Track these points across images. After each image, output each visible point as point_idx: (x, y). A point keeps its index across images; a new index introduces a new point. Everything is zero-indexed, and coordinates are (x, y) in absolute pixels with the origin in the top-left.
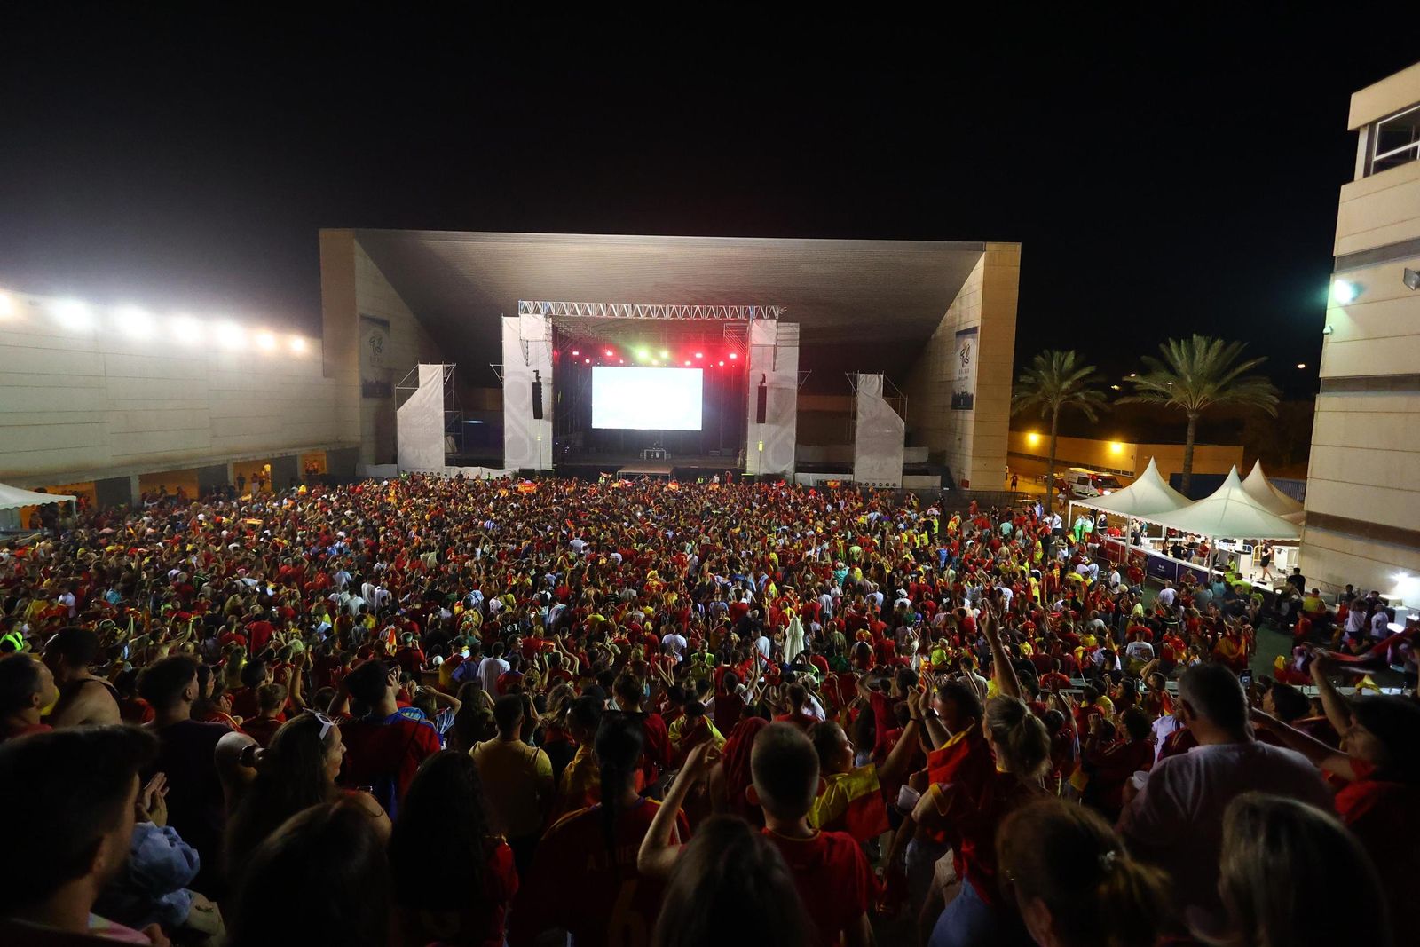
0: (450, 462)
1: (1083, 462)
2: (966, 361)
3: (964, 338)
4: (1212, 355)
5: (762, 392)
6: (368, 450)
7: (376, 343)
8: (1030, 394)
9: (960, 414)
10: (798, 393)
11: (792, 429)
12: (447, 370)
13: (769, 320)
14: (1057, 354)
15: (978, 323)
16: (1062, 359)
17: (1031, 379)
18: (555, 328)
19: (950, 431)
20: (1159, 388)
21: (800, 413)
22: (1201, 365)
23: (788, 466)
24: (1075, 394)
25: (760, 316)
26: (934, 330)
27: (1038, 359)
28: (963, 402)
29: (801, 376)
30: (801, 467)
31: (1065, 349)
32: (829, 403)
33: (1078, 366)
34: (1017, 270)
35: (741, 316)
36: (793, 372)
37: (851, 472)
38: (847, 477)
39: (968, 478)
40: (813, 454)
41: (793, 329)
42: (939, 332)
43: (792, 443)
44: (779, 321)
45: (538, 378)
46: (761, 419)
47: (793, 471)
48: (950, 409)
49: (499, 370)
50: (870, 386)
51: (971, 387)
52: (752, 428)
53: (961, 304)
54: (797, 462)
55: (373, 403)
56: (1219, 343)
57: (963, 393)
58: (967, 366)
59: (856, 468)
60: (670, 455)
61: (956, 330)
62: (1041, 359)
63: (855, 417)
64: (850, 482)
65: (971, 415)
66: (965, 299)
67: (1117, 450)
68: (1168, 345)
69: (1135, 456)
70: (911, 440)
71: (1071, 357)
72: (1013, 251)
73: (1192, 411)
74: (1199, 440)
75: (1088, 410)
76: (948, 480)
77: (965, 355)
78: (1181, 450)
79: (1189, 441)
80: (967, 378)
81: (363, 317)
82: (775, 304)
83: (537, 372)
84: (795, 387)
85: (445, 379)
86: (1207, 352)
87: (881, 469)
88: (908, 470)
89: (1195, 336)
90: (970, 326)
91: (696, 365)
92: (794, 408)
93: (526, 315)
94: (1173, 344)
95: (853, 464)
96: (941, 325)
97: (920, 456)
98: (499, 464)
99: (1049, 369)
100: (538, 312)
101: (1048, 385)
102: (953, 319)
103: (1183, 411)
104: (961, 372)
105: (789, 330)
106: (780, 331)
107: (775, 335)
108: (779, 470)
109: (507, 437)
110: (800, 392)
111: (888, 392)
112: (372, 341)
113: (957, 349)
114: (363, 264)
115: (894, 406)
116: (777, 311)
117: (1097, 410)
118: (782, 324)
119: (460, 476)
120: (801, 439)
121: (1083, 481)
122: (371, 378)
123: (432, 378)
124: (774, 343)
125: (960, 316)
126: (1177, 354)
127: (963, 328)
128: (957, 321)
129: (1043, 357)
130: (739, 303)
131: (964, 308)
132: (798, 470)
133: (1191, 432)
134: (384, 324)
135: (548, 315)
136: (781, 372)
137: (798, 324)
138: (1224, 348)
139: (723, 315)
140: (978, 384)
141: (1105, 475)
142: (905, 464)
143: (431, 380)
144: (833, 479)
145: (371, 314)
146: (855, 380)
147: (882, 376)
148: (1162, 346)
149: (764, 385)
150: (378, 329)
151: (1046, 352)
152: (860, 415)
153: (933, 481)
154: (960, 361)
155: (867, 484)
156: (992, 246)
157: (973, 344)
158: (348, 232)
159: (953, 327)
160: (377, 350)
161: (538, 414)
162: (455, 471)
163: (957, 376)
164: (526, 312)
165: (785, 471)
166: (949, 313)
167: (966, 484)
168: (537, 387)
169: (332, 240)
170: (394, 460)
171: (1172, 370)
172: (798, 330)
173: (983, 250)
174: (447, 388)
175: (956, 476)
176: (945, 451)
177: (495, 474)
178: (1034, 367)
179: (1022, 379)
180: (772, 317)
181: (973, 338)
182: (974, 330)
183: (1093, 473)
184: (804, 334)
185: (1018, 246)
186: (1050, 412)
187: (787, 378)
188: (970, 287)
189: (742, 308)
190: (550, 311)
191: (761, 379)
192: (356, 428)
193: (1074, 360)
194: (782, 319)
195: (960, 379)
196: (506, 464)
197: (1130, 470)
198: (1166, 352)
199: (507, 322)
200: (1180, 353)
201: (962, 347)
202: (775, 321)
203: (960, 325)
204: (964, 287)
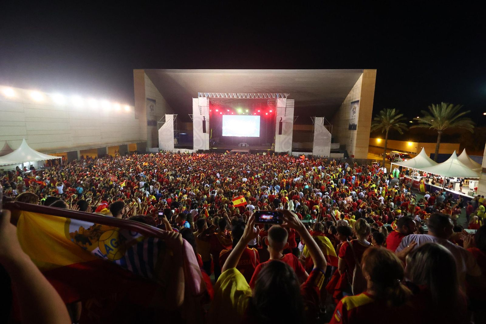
0: (176, 147)
1: (397, 149)
2: (354, 112)
3: (354, 104)
4: (449, 109)
5: (281, 124)
6: (149, 143)
7: (152, 107)
8: (378, 124)
9: (352, 131)
10: (294, 124)
11: (291, 137)
12: (175, 116)
13: (284, 99)
14: (388, 110)
15: (359, 99)
16: (390, 112)
17: (378, 119)
18: (210, 102)
19: (348, 137)
20: (427, 122)
21: (294, 131)
22: (444, 114)
23: (290, 150)
24: (395, 124)
25: (281, 97)
26: (343, 101)
27: (382, 112)
28: (353, 127)
29: (295, 118)
31: (392, 108)
32: (304, 127)
33: (396, 114)
34: (375, 79)
35: (274, 97)
36: (292, 116)
37: (312, 152)
38: (310, 154)
39: (354, 154)
40: (298, 145)
41: (292, 102)
42: (345, 102)
43: (291, 141)
44: (287, 99)
45: (204, 119)
46: (280, 133)
48: (348, 130)
49: (192, 116)
50: (319, 122)
51: (356, 122)
52: (277, 136)
53: (353, 92)
54: (293, 148)
55: (151, 127)
56: (451, 105)
57: (353, 124)
58: (355, 114)
59: (314, 150)
60: (248, 145)
61: (351, 102)
63: (313, 132)
64: (311, 155)
65: (355, 132)
66: (355, 90)
67: (410, 145)
68: (432, 106)
69: (417, 147)
70: (333, 141)
71: (394, 110)
72: (374, 72)
73: (440, 131)
74: (442, 141)
75: (400, 130)
76: (346, 155)
77: (354, 110)
78: (435, 145)
79: (438, 142)
80: (355, 119)
81: (148, 99)
82: (286, 93)
83: (204, 117)
84: (292, 122)
85: (174, 119)
86: (447, 109)
87: (322, 151)
88: (332, 151)
89: (442, 103)
90: (356, 100)
91: (258, 114)
92: (292, 129)
93: (201, 97)
94: (433, 106)
95: (312, 149)
96: (346, 99)
97: (337, 146)
98: (191, 148)
99: (386, 115)
100: (204, 96)
101: (385, 121)
102: (350, 97)
103: (436, 131)
104: (352, 116)
106: (287, 102)
107: (285, 105)
108: (286, 151)
109: (194, 139)
111: (325, 124)
112: (150, 107)
113: (351, 108)
114: (147, 81)
115: (328, 129)
116: (287, 95)
117: (403, 130)
119: (179, 152)
120: (294, 140)
121: (397, 156)
122: (150, 119)
123: (170, 119)
124: (285, 107)
125: (353, 96)
126: (435, 110)
127: (354, 101)
128: (352, 98)
129: (383, 111)
130: (273, 93)
131: (354, 93)
132: (293, 151)
133: (439, 138)
134: (154, 101)
135: (208, 97)
136: (288, 117)
137: (294, 100)
138: (453, 107)
139: (268, 97)
140: (359, 121)
141: (406, 154)
142: (331, 149)
143: (169, 120)
145: (150, 98)
146: (314, 120)
147: (323, 118)
148: (429, 107)
149: (281, 121)
150: (152, 103)
151: (385, 109)
152: (315, 131)
153: (342, 155)
154: (352, 113)
155: (317, 156)
156: (365, 71)
157: (357, 107)
158: (142, 70)
159: (350, 100)
160: (152, 110)
161: (204, 131)
162: (177, 150)
163: (351, 118)
164: (201, 96)
165: (288, 151)
166: (349, 95)
167: (353, 156)
168: (204, 122)
169: (138, 73)
170: (158, 146)
171: (433, 116)
172: (294, 102)
173: (362, 72)
174: (175, 122)
175: (350, 154)
176: (346, 145)
177: (190, 151)
178: (380, 115)
179: (375, 119)
180: (285, 97)
181: (357, 104)
182: (358, 101)
183: (401, 153)
184: (296, 103)
185: (375, 71)
186: (385, 131)
187: (289, 119)
188: (357, 86)
189: (274, 94)
190: (208, 96)
191: (280, 119)
192: (146, 136)
193: (395, 112)
194: (288, 98)
195: (352, 119)
196: (194, 148)
197: (415, 152)
198: (431, 109)
199: (194, 100)
200: (436, 109)
201: (353, 107)
202: (286, 99)
203: (352, 99)
204: (355, 86)
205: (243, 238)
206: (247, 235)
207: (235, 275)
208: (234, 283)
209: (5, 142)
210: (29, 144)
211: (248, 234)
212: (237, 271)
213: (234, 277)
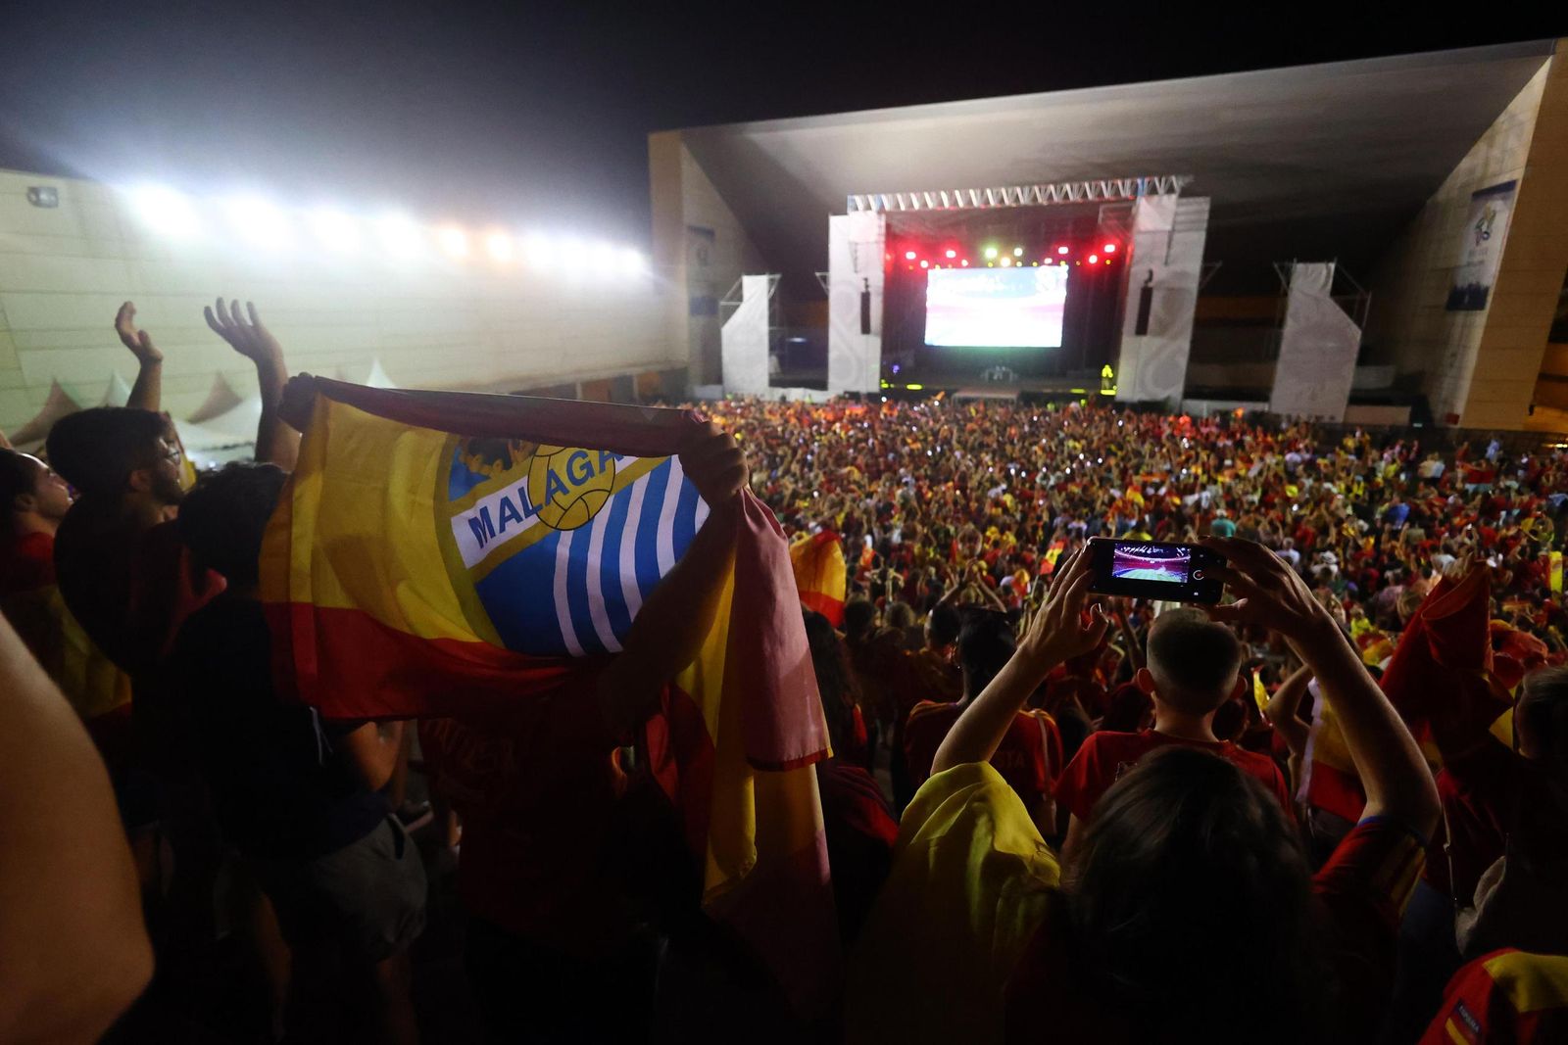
0: (775, 382)
2: (1485, 235)
3: (1487, 200)
5: (1146, 294)
6: (695, 371)
7: (702, 254)
9: (1460, 317)
10: (1199, 294)
11: (1184, 344)
12: (771, 282)
13: (1166, 197)
15: (1518, 174)
18: (888, 226)
19: (1439, 345)
21: (1198, 322)
23: (1175, 391)
25: (1153, 191)
26: (1433, 190)
28: (1468, 299)
29: (1205, 270)
30: (1192, 392)
35: (1126, 193)
36: (1193, 265)
37: (1267, 399)
38: (1260, 407)
39: (1460, 409)
40: (1215, 376)
41: (1201, 206)
42: (1441, 195)
43: (1183, 362)
44: (1181, 196)
45: (867, 286)
46: (1142, 329)
47: (1180, 397)
48: (1442, 310)
49: (825, 279)
50: (1311, 280)
51: (1489, 274)
52: (1129, 341)
53: (1491, 145)
54: (1187, 386)
55: (701, 320)
57: (1471, 285)
58: (1484, 244)
59: (1277, 394)
60: (1016, 376)
61: (1474, 189)
63: (1281, 323)
64: (1262, 413)
65: (1480, 319)
66: (1499, 139)
70: (1365, 358)
76: (1422, 413)
77: (1484, 228)
80: (1482, 262)
81: (691, 227)
82: (1178, 173)
83: (866, 280)
84: (1194, 286)
85: (770, 291)
87: (1313, 397)
88: (1357, 398)
90: (1505, 179)
91: (1059, 262)
92: (1191, 314)
93: (855, 213)
95: (1270, 388)
96: (1448, 182)
97: (1376, 378)
98: (821, 385)
100: (868, 207)
102: (1471, 171)
104: (1472, 253)
105: (1196, 208)
106: (1182, 209)
107: (1172, 216)
108: (1160, 394)
109: (833, 355)
110: (1202, 293)
111: (1340, 291)
112: (698, 253)
113: (1470, 218)
114: (690, 170)
115: (1347, 308)
116: (1177, 182)
118: (1184, 200)
119: (783, 399)
120: (1197, 355)
122: (699, 295)
123: (757, 289)
124: (1168, 227)
125: (1486, 164)
127: (1487, 185)
128: (1478, 174)
130: (1123, 177)
131: (1496, 152)
132: (1187, 395)
134: (709, 234)
135: (881, 211)
136: (1176, 267)
137: (1208, 198)
139: (1101, 194)
140: (1503, 271)
142: (1353, 390)
143: (755, 293)
144: (1241, 410)
145: (697, 223)
146: (1288, 274)
147: (1332, 266)
149: (1151, 285)
150: (703, 240)
152: (1289, 322)
153: (1400, 415)
154: (1472, 237)
155: (1289, 416)
156: (1565, 45)
157: (1502, 215)
158: (675, 135)
159: (1468, 184)
160: (704, 263)
161: (866, 328)
162: (779, 392)
163: (1464, 259)
164: (856, 209)
165: (1168, 399)
166: (1465, 164)
167: (1455, 419)
168: (866, 298)
169: (661, 143)
170: (720, 380)
172: (1207, 208)
173: (1546, 52)
174: (772, 301)
175: (1439, 411)
176: (1425, 372)
177: (818, 396)
180: (1170, 190)
181: (1504, 199)
182: (1508, 186)
184: (1214, 213)
187: (1183, 275)
188: (1513, 117)
189: (1128, 182)
190: (882, 206)
191: (1146, 276)
192: (684, 350)
194: (1185, 193)
195: (1469, 264)
196: (830, 386)
199: (835, 222)
201: (1480, 215)
202: (1174, 197)
203: (1482, 180)
204: (1502, 118)
205: (1025, 649)
206: (1048, 639)
207: (989, 791)
208: (982, 822)
211: (1052, 634)
212: (996, 778)
213: (984, 799)
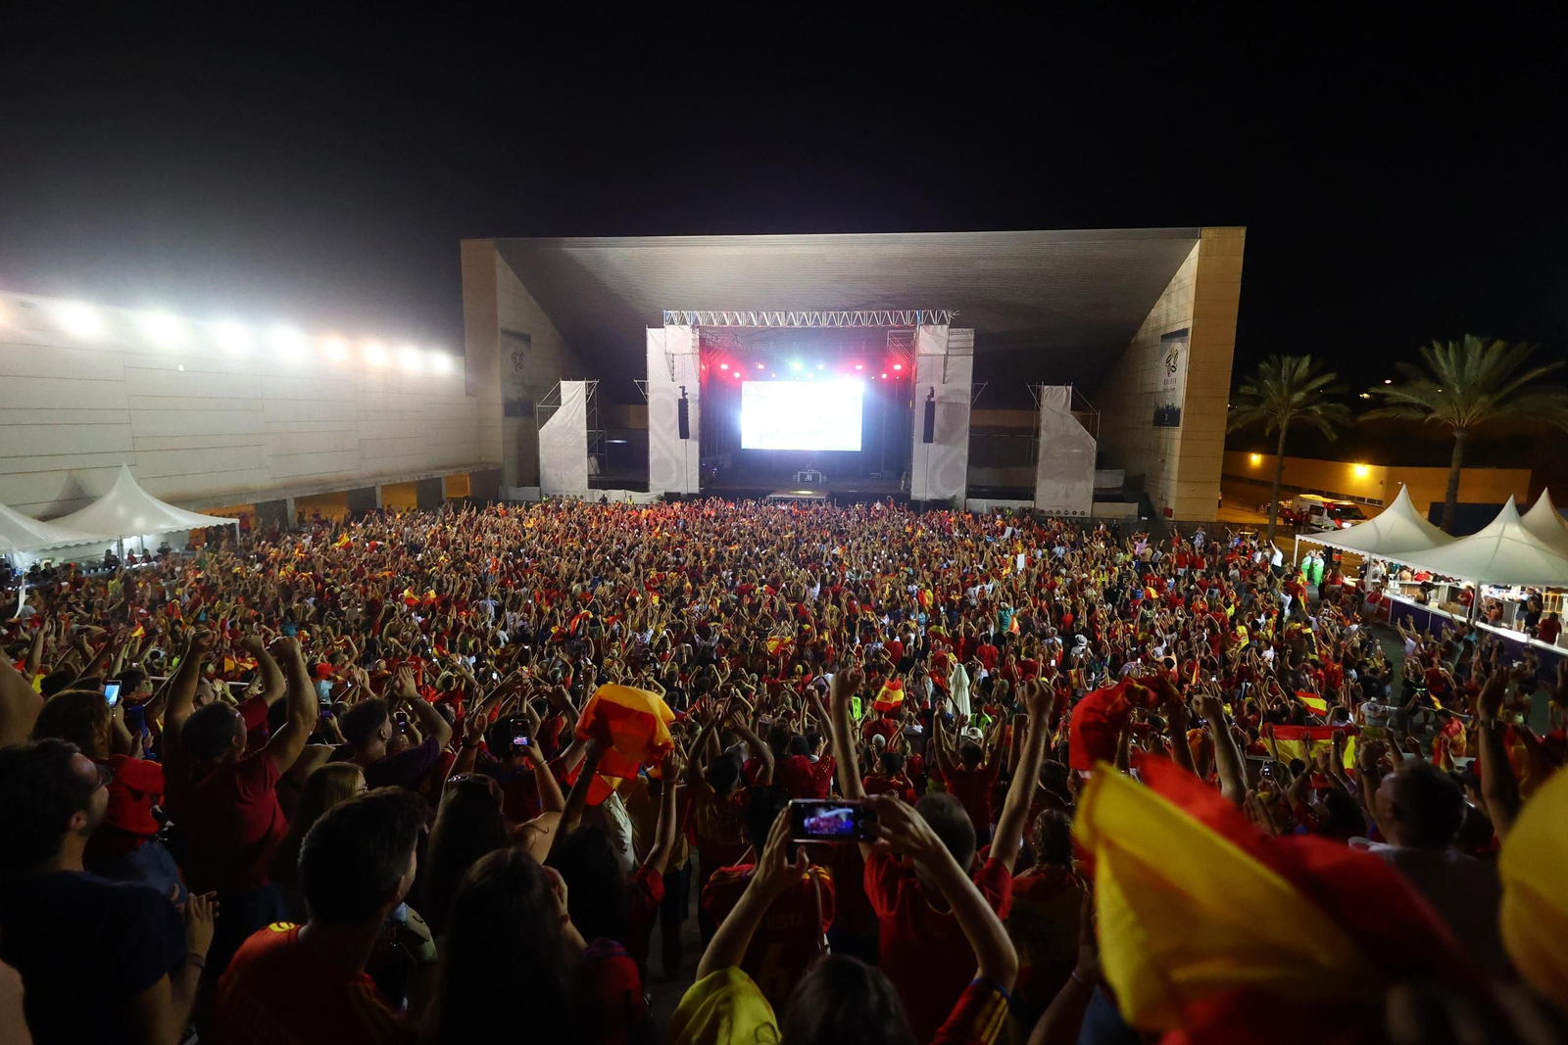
0: (593, 484)
1: (1317, 489)
2: (1173, 369)
3: (1171, 342)
4: (1491, 358)
6: (510, 472)
7: (518, 358)
8: (1251, 407)
9: (1165, 431)
10: (972, 408)
11: (963, 450)
12: (589, 387)
13: (939, 326)
14: (1287, 360)
15: (1189, 324)
16: (1294, 366)
17: (1254, 390)
18: (702, 340)
19: (1151, 451)
20: (1416, 400)
21: (973, 429)
22: (1473, 375)
23: (960, 491)
24: (1309, 408)
25: (929, 322)
26: (1135, 333)
27: (1264, 366)
28: (1167, 417)
29: (975, 390)
30: (970, 494)
31: (1299, 354)
32: (1007, 418)
33: (1313, 375)
34: (1240, 259)
35: (907, 322)
36: (966, 384)
37: (1032, 498)
38: (1027, 504)
39: (1172, 505)
40: (988, 477)
41: (966, 336)
42: (1141, 335)
43: (964, 465)
44: (951, 327)
45: (684, 394)
46: (928, 438)
47: (964, 497)
48: (1151, 426)
49: (644, 386)
50: (1056, 400)
51: (1178, 397)
52: (918, 447)
53: (1169, 301)
54: (969, 486)
55: (515, 422)
56: (1499, 345)
57: (1168, 407)
58: (1173, 375)
59: (1039, 493)
60: (825, 478)
61: (1162, 333)
62: (1267, 365)
63: (1037, 435)
64: (1029, 510)
65: (1177, 433)
66: (1174, 296)
67: (1361, 475)
68: (1432, 348)
69: (1385, 481)
70: (1103, 462)
71: (1306, 362)
72: (1236, 237)
73: (1460, 429)
74: (1469, 461)
75: (1326, 427)
76: (1147, 508)
77: (1172, 363)
78: (1443, 474)
79: (1455, 464)
80: (1174, 389)
81: (505, 332)
82: (946, 307)
83: (683, 388)
84: (967, 402)
85: (587, 397)
86: (1482, 356)
87: (1067, 496)
88: (1100, 496)
89: (1467, 338)
90: (1180, 327)
91: (857, 374)
92: (967, 425)
93: (672, 326)
94: (1437, 347)
95: (1034, 489)
96: (1143, 327)
97: (1114, 480)
98: (643, 486)
99: (1277, 378)
100: (684, 323)
101: (1274, 396)
102: (1158, 319)
103: (1449, 428)
104: (1166, 382)
105: (963, 337)
106: (952, 338)
107: (946, 343)
108: (949, 495)
109: (652, 458)
110: (974, 407)
111: (1076, 406)
112: (513, 357)
113: (1162, 356)
114: (504, 274)
115: (1085, 423)
116: (948, 315)
117: (1336, 427)
118: (954, 330)
119: (604, 500)
120: (975, 460)
121: (1316, 510)
122: (514, 396)
123: (574, 394)
124: (943, 352)
125: (1168, 315)
126: (1443, 359)
127: (1169, 331)
128: (1163, 322)
129: (1270, 362)
130: (905, 308)
131: (1172, 306)
133: (1457, 453)
134: (526, 338)
135: (695, 325)
136: (952, 385)
137: (972, 330)
138: (1506, 350)
139: (887, 322)
140: (1188, 397)
141: (1346, 503)
142: (1095, 489)
143: (573, 397)
144: (1012, 506)
145: (513, 328)
146: (1039, 393)
147: (1070, 388)
148: (1424, 350)
149: (932, 399)
150: (518, 345)
151: (1274, 357)
152: (1043, 433)
153: (1132, 509)
154: (1165, 369)
155: (1050, 512)
156: (1208, 232)
157: (1182, 352)
158: (488, 243)
159: (1158, 329)
160: (519, 365)
161: (684, 433)
162: (599, 493)
163: (1161, 387)
164: (672, 323)
165: (955, 496)
166: (1154, 313)
167: (1169, 512)
168: (683, 405)
169: (472, 251)
170: (536, 482)
171: (1435, 378)
172: (972, 337)
173: (1196, 237)
174: (589, 405)
175: (1159, 507)
176: (1145, 475)
178: (1257, 376)
179: (1242, 390)
180: (942, 322)
181: (1182, 342)
182: (1184, 332)
183: (1329, 500)
184: (978, 340)
185: (1242, 231)
186: (1276, 430)
187: (959, 392)
188: (1180, 281)
189: (908, 313)
190: (697, 321)
191: (929, 392)
192: (498, 450)
193: (1309, 367)
194: (954, 324)
195: (1165, 390)
196: (651, 487)
197: (1376, 497)
198: (1429, 358)
199: (652, 334)
200: (1446, 358)
201: (1168, 354)
202: (946, 327)
203: (1166, 326)
204: (1173, 281)
206: (768, 876)
208: (724, 1022)
209: (66, 474)
210: (139, 481)
211: (770, 873)
